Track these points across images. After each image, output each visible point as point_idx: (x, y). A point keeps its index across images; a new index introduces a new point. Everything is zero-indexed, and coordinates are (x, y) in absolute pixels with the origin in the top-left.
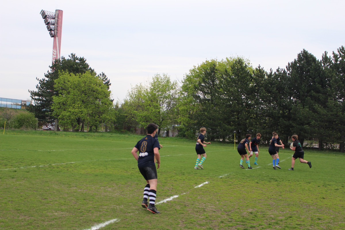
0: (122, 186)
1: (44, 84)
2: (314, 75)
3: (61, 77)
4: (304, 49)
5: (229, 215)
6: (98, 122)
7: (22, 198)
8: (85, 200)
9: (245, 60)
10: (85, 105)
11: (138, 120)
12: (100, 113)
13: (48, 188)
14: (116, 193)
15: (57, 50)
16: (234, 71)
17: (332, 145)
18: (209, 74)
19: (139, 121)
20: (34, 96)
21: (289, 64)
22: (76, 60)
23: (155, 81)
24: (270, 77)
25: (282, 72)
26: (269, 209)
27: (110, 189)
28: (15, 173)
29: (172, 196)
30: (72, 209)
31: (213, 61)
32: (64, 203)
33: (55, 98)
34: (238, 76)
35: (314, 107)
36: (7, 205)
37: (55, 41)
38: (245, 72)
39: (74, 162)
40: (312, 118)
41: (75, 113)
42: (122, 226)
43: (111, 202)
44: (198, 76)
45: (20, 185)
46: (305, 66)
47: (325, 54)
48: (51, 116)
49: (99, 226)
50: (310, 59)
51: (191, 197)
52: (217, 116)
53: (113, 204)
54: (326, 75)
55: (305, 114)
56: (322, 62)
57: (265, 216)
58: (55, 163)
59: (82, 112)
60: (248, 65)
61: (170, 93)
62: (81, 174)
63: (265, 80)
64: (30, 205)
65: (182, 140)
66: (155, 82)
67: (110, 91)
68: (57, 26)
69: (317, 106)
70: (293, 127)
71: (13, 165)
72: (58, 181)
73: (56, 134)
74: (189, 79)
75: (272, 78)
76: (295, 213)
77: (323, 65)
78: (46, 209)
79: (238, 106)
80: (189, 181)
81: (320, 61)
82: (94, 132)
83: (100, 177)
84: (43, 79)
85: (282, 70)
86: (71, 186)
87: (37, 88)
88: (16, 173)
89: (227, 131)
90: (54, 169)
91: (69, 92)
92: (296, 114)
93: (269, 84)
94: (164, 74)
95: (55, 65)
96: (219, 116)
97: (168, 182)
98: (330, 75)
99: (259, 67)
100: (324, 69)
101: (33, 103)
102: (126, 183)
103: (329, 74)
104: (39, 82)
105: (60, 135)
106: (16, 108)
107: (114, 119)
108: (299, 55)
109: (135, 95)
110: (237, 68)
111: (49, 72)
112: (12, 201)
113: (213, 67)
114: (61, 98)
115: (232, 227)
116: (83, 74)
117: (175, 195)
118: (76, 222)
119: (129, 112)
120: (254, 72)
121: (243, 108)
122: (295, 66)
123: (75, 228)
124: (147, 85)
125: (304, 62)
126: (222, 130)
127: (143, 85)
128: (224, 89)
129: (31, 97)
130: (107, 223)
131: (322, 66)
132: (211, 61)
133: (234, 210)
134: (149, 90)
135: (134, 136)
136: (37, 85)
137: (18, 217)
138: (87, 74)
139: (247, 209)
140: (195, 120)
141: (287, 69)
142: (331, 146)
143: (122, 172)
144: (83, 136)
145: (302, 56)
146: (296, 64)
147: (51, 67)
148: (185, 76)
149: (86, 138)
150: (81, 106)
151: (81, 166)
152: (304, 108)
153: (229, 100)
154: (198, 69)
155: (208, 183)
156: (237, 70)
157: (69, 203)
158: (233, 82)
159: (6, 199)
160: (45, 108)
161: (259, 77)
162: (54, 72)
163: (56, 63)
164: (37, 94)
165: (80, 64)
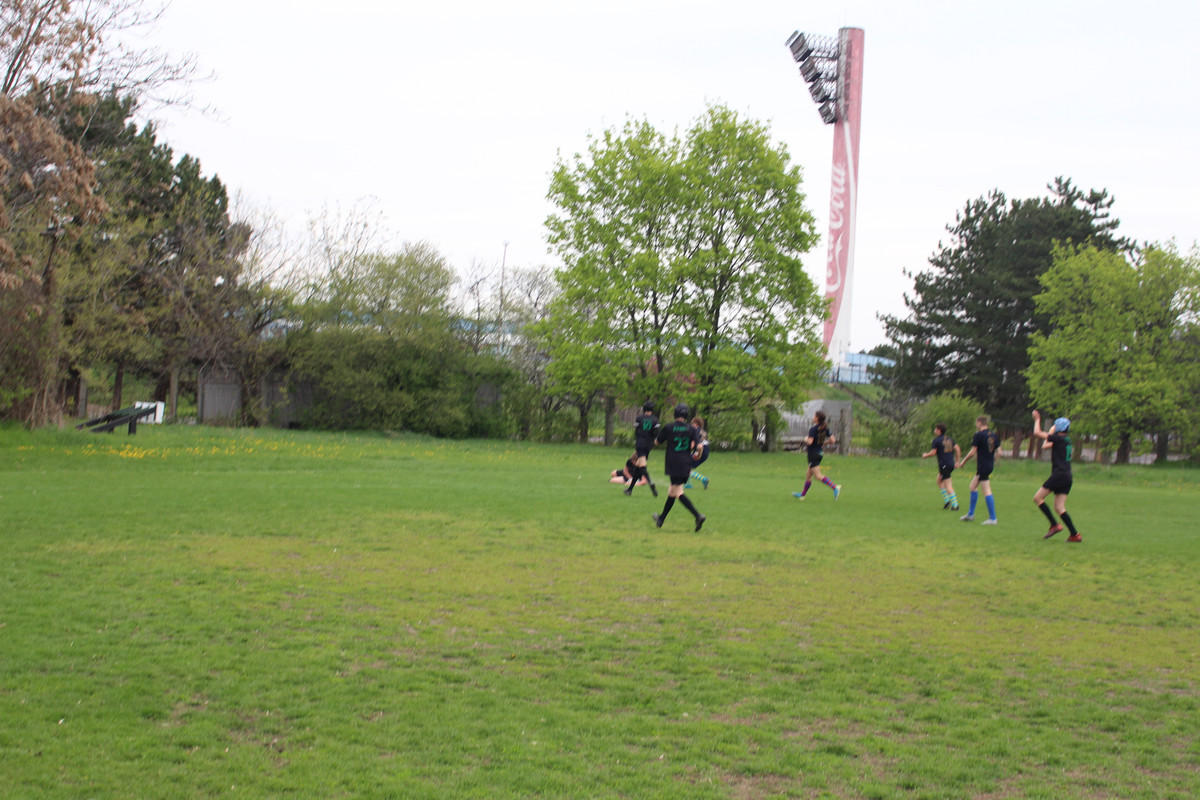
3: (1064, 264)
15: (846, 168)
22: (1073, 202)
37: (839, 136)
41: (1140, 396)
59: (1161, 392)
84: (924, 274)
87: (907, 303)
95: (966, 222)
104: (913, 283)
111: (944, 248)
129: (886, 334)
147: (954, 231)
162: (964, 245)
163: (972, 214)
164: (905, 327)
165: (1092, 213)
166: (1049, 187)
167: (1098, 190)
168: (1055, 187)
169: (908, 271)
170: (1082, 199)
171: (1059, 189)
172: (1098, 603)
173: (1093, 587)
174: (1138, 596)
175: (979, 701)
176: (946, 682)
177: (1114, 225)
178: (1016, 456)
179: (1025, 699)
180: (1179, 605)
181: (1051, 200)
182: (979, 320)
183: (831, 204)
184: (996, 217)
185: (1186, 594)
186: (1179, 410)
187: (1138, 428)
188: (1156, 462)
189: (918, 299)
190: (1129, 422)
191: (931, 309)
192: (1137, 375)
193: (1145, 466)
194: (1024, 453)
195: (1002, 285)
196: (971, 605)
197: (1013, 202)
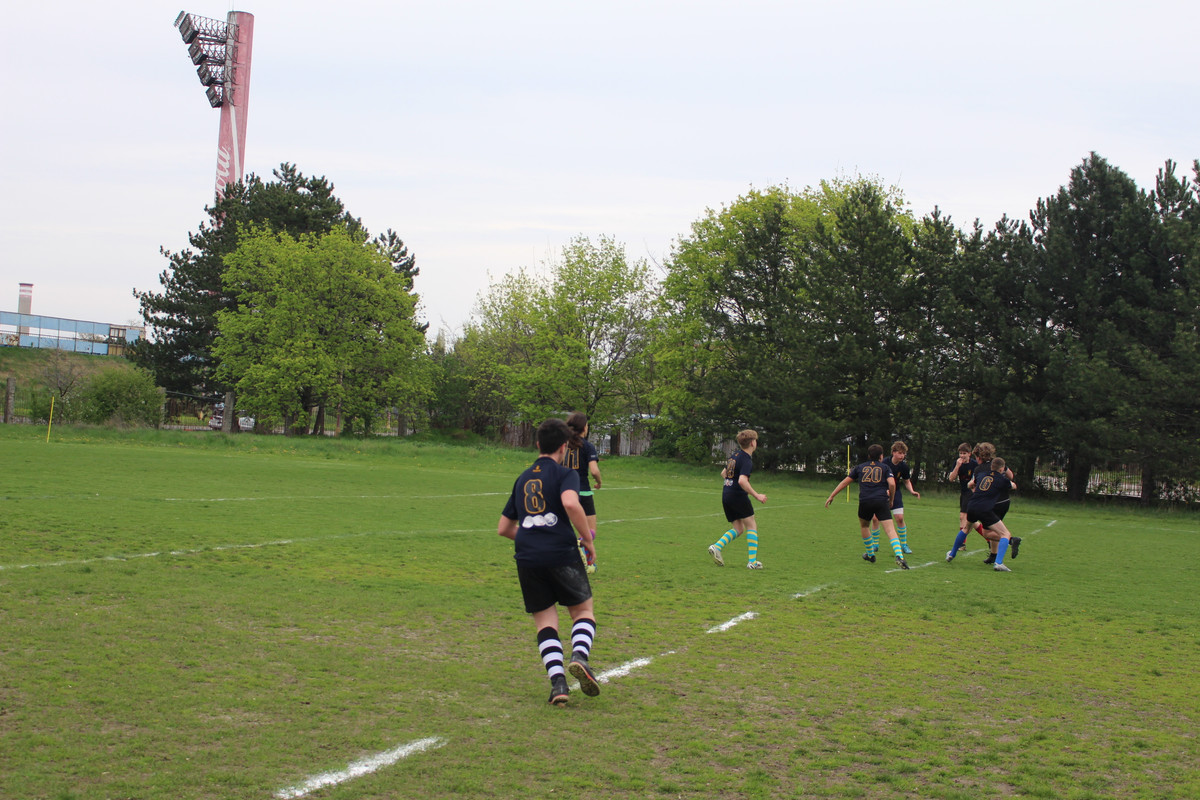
0: (457, 624)
1: (187, 268)
2: (1128, 244)
3: (246, 246)
4: (1092, 153)
5: (826, 729)
6: (373, 403)
7: (110, 664)
8: (326, 670)
9: (886, 190)
10: (328, 343)
11: (512, 396)
12: (382, 372)
13: (200, 630)
14: (434, 649)
16: (847, 227)
17: (1190, 487)
18: (761, 239)
19: (516, 400)
20: (153, 312)
21: (1039, 204)
22: (297, 188)
23: (573, 260)
24: (975, 250)
25: (1017, 231)
26: (966, 708)
27: (412, 636)
28: (87, 575)
29: (628, 659)
30: (283, 702)
31: (775, 192)
32: (253, 679)
33: (225, 320)
34: (862, 245)
35: (1128, 353)
36: (59, 686)
37: (225, 120)
38: (884, 233)
39: (290, 541)
40: (1120, 395)
41: (295, 370)
42: (456, 764)
43: (415, 679)
44: (724, 245)
45: (104, 617)
46: (1096, 214)
47: (1168, 169)
48: (212, 380)
49: (374, 762)
50: (1113, 188)
51: (695, 666)
52: (787, 383)
53: (424, 685)
54: (1168, 244)
55: (1095, 380)
56: (1157, 196)
57: (952, 732)
58: (222, 542)
59: (317, 367)
60: (895, 207)
61: (625, 303)
62: (313, 581)
63: (955, 259)
64: (139, 686)
65: (665, 466)
66: (571, 266)
67: (416, 296)
68: (234, 70)
69: (1135, 352)
70: (1052, 424)
71: (81, 548)
72: (234, 606)
73: (226, 442)
74: (690, 255)
75: (982, 254)
76: (1056, 722)
77: (1158, 207)
78: (191, 702)
79: (862, 349)
80: (687, 610)
81: (1148, 193)
82: (359, 437)
83: (378, 593)
84: (183, 253)
85: (1016, 226)
86: (280, 623)
87: (162, 282)
88: (91, 575)
89: (821, 436)
90: (220, 565)
91: (274, 298)
92: (1062, 379)
93: (969, 273)
94: (603, 238)
95: (224, 203)
96: (795, 386)
97: (614, 613)
98: (1185, 245)
99: (936, 215)
100: (1162, 222)
101: (151, 335)
102: (468, 616)
103: (1180, 240)
104: (171, 261)
105: (243, 445)
106: (90, 351)
107: (427, 391)
108: (1076, 174)
109: (503, 309)
110: (859, 218)
111: (206, 228)
112: (76, 673)
113: (775, 215)
114: (245, 318)
115: (836, 768)
116: (324, 236)
117: (641, 657)
118: (297, 747)
119: (482, 369)
120: (916, 232)
121: (877, 357)
122: (1061, 210)
123: (291, 768)
124: (543, 273)
125: (1093, 198)
126: (805, 433)
127: (530, 275)
128: (811, 291)
129: (140, 312)
130: (403, 751)
131: (1156, 213)
133: (842, 709)
134: (551, 292)
135: (497, 450)
136: (165, 273)
137: (98, 726)
138: (337, 236)
139: (889, 710)
140: (710, 398)
141: (1034, 223)
142: (1186, 490)
143: (454, 575)
144: (321, 450)
145: (1087, 175)
146: (1067, 203)
147: (212, 212)
148: (678, 245)
149: (333, 457)
150: (314, 347)
151: (316, 556)
152: (1091, 358)
153: (829, 329)
154: (721, 220)
155: (754, 616)
156: (859, 224)
157: (273, 682)
158: (842, 267)
159: (54, 664)
160: (192, 354)
161: (934, 249)
162: (223, 226)
164: (163, 304)
166: (275, 173)
167: (319, 178)
168: (281, 173)
169: (165, 250)
170: (305, 186)
171: (286, 176)
191: (185, 287)
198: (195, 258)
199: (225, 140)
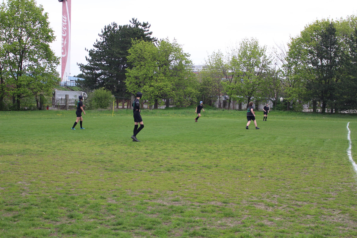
3: (135, 46)
11: (229, 92)
15: (67, 17)
20: (84, 70)
22: (138, 26)
23: (242, 46)
33: (130, 71)
37: (64, 6)
65: (292, 113)
84: (92, 50)
87: (87, 60)
94: (253, 38)
95: (104, 33)
111: (98, 41)
113: (331, 28)
114: (139, 70)
129: (81, 70)
132: (323, 20)
136: (86, 57)
147: (101, 36)
162: (105, 40)
163: (107, 30)
164: (87, 67)
165: (144, 30)
166: (130, 21)
167: (146, 22)
168: (132, 21)
169: (87, 49)
170: (141, 25)
171: (134, 22)
172: (146, 162)
173: (145, 155)
174: (160, 158)
175: (94, 218)
176: (81, 209)
177: (151, 33)
178: (123, 108)
179: (114, 215)
180: (175, 161)
181: (131, 26)
182: (110, 65)
183: (62, 28)
184: (114, 31)
185: (177, 156)
186: (172, 91)
187: (160, 97)
188: (166, 108)
189: (90, 58)
190: (157, 96)
191: (95, 61)
192: (159, 81)
193: (163, 109)
194: (126, 107)
195: (117, 53)
196: (99, 167)
197: (119, 26)
198: (96, 51)
199: (64, 12)
